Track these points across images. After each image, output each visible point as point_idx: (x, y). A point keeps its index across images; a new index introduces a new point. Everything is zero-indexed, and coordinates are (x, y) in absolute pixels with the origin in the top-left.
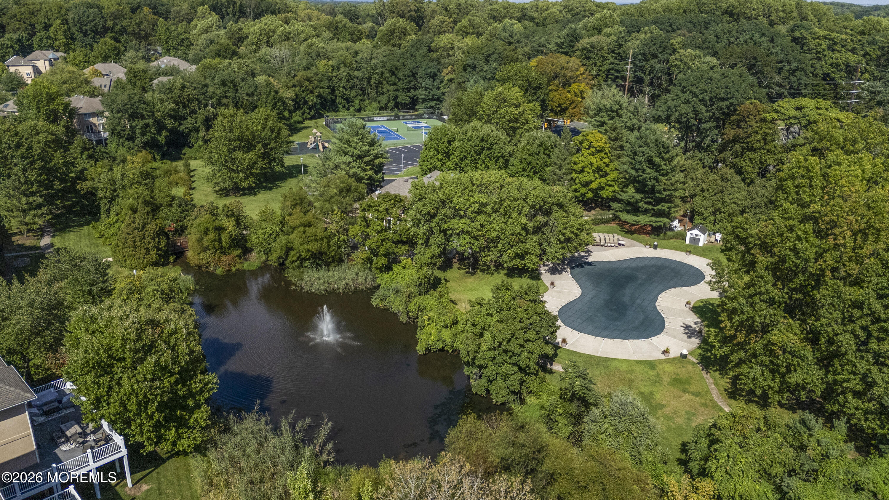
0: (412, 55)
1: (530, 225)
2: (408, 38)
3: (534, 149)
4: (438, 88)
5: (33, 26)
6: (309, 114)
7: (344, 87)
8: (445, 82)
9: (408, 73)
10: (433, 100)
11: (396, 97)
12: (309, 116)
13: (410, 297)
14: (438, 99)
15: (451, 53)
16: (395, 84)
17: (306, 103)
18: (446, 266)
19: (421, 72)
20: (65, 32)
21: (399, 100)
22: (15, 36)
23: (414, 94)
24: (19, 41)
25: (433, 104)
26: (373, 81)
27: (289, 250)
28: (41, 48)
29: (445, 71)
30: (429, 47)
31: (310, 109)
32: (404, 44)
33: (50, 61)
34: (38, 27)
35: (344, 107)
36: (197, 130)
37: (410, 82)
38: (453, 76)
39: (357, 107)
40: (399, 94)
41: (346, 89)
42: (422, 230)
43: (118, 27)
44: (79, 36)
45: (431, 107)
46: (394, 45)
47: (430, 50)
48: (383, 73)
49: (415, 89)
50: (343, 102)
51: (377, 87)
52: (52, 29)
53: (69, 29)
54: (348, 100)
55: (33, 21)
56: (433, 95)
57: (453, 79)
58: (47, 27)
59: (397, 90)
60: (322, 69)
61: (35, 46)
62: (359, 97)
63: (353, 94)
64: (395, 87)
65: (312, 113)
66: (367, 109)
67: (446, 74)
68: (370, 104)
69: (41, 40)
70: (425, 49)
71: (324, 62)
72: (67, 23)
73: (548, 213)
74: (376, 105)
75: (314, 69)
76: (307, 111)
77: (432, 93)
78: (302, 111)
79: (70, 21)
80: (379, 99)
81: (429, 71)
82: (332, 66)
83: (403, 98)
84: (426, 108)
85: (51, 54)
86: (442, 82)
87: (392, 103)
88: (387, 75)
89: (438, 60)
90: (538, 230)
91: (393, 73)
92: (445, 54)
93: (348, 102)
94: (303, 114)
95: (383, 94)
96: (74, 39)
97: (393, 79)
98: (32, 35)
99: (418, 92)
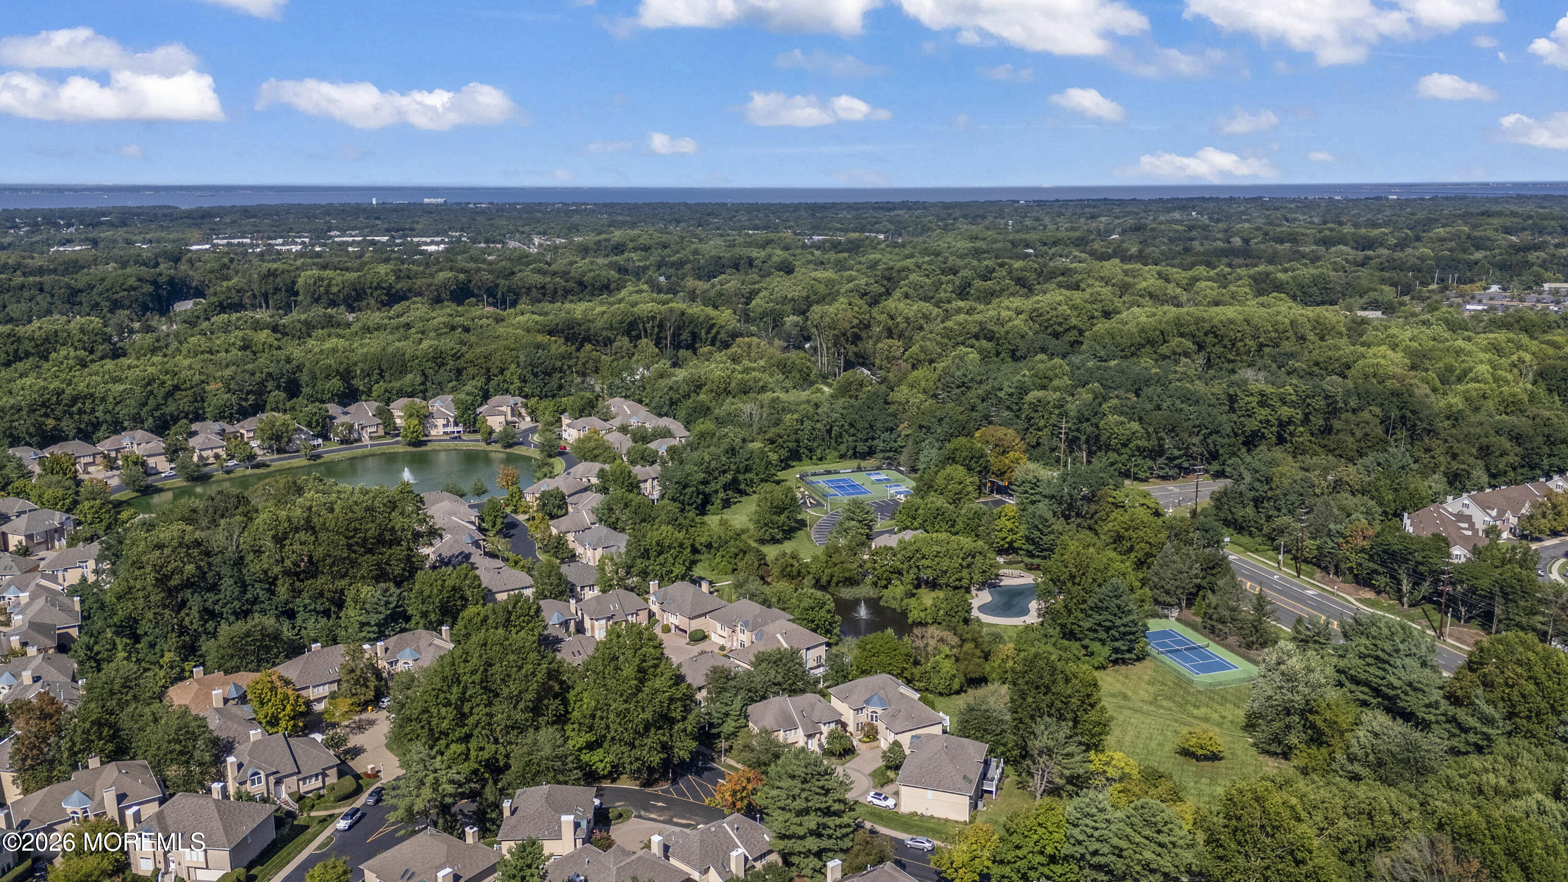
0: (869, 408)
1: (964, 564)
2: (865, 389)
3: (971, 515)
4: (895, 441)
6: (780, 466)
7: (808, 439)
8: (902, 437)
9: (865, 424)
10: (890, 451)
11: (854, 447)
12: (781, 468)
13: (902, 599)
14: (895, 451)
15: (907, 408)
16: (854, 435)
18: (918, 586)
19: (879, 425)
21: (856, 450)
23: (873, 444)
25: (891, 454)
26: (833, 433)
27: (832, 576)
29: (902, 426)
30: (886, 400)
31: (781, 462)
32: (861, 395)
33: (510, 406)
34: (494, 371)
35: (807, 456)
36: (716, 492)
37: (868, 433)
38: (909, 432)
39: (819, 455)
40: (858, 444)
41: (810, 441)
42: (905, 566)
44: (530, 377)
45: (889, 458)
46: (851, 397)
47: (886, 403)
48: (842, 425)
49: (873, 439)
50: (806, 452)
51: (837, 438)
52: (505, 373)
54: (810, 450)
55: (488, 365)
56: (890, 448)
57: (909, 435)
58: (502, 371)
59: (856, 440)
60: (788, 424)
62: (820, 448)
63: (815, 444)
64: (853, 438)
65: (783, 465)
66: (829, 457)
67: (904, 429)
68: (831, 452)
70: (881, 401)
71: (789, 416)
73: (974, 557)
74: (837, 454)
75: (782, 426)
77: (889, 445)
79: (522, 364)
80: (839, 449)
81: (886, 425)
82: (797, 420)
83: (862, 447)
84: (884, 458)
85: (511, 400)
86: (899, 436)
87: (851, 452)
88: (847, 427)
89: (894, 415)
90: (969, 566)
91: (852, 425)
92: (901, 408)
93: (811, 452)
95: (842, 444)
96: (525, 381)
97: (852, 431)
98: (489, 379)
99: (875, 442)
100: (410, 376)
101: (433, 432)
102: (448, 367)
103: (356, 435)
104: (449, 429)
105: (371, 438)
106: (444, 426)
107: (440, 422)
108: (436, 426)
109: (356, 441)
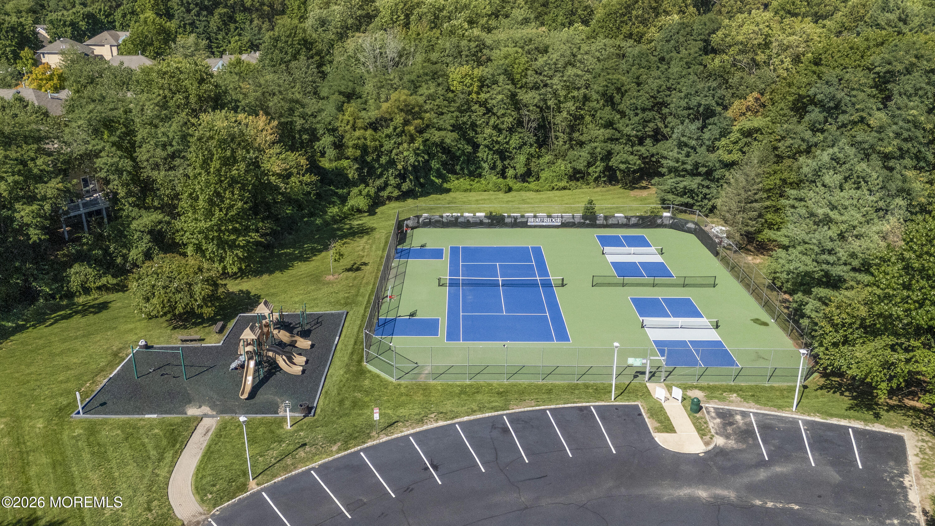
0: (662, 59)
2: (663, 20)
4: (713, 148)
6: (398, 187)
7: (495, 127)
8: (734, 136)
9: (644, 100)
10: (694, 173)
11: (609, 155)
12: (396, 193)
14: (709, 174)
15: (761, 57)
16: (611, 125)
17: (392, 163)
19: (676, 101)
21: (613, 162)
23: (653, 150)
24: (92, 17)
25: (693, 183)
29: (737, 105)
30: (707, 42)
31: (402, 176)
32: (651, 33)
35: (493, 168)
37: (646, 122)
38: (758, 122)
39: (521, 170)
40: (617, 147)
41: (500, 131)
45: (686, 194)
46: (628, 36)
47: (708, 50)
48: (586, 98)
50: (492, 157)
51: (572, 128)
54: (503, 155)
56: (696, 165)
57: (758, 130)
59: (612, 140)
60: (455, 85)
62: (527, 149)
63: (515, 141)
64: (608, 133)
65: (405, 187)
66: (544, 175)
68: (551, 163)
70: (695, 47)
71: (466, 69)
76: (392, 181)
77: (693, 158)
78: (379, 182)
80: (571, 153)
81: (694, 102)
82: (482, 80)
84: (673, 191)
86: (724, 133)
87: (600, 166)
88: (596, 103)
91: (610, 101)
92: (744, 59)
93: (503, 159)
94: (380, 190)
95: (581, 144)
97: (607, 113)
99: (662, 148)
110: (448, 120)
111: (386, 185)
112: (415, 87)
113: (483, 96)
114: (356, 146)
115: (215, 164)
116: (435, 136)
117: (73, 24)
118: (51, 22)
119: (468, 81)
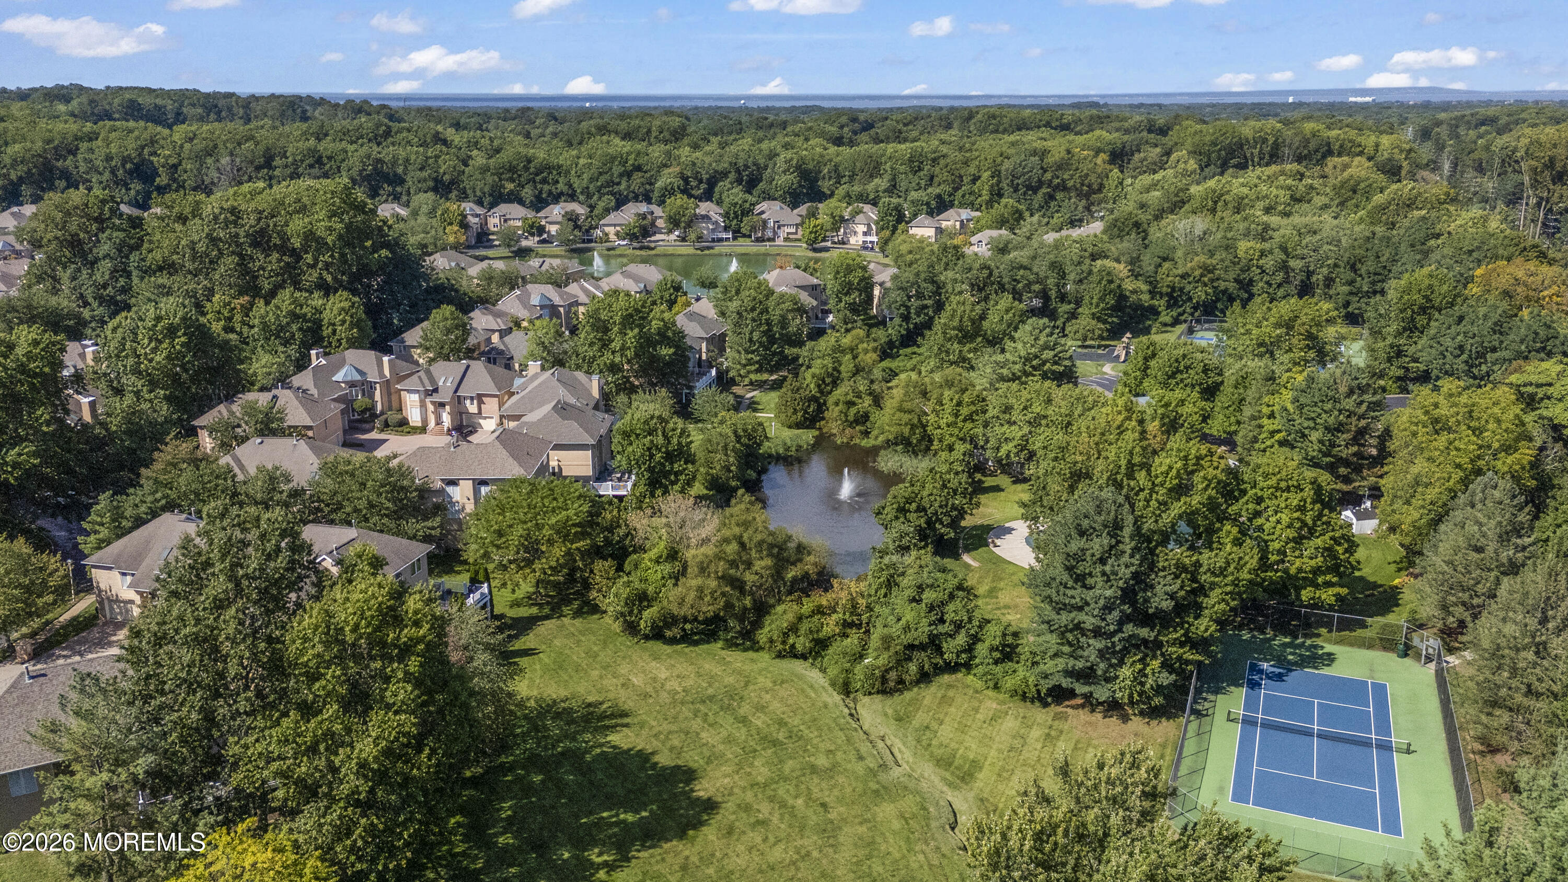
2: (1414, 214)
5: (961, 177)
6: (1192, 314)
12: (1190, 318)
17: (1190, 299)
20: (992, 186)
22: (938, 191)
24: (939, 196)
28: (962, 205)
31: (1196, 308)
33: (962, 221)
34: (966, 180)
41: (1271, 285)
43: (1056, 181)
44: (1008, 191)
48: (1336, 265)
52: (978, 183)
53: (999, 182)
55: (962, 173)
58: (975, 179)
60: (1241, 254)
61: (956, 202)
69: (963, 196)
71: (1251, 244)
72: (999, 176)
76: (1188, 310)
78: (1180, 310)
79: (1003, 173)
82: (1262, 251)
85: (964, 214)
88: (1345, 269)
91: (1353, 268)
94: (1180, 314)
98: (956, 189)
100: (877, 181)
101: (853, 240)
102: (922, 173)
103: (769, 234)
104: (869, 239)
105: (786, 239)
106: (865, 234)
107: (861, 229)
108: (855, 233)
109: (769, 240)
110: (1232, 275)
111: (1184, 312)
112: (1212, 254)
113: (1261, 262)
114: (1168, 286)
115: (1104, 282)
116: (1222, 285)
117: (928, 204)
118: (913, 202)
119: (1252, 252)
